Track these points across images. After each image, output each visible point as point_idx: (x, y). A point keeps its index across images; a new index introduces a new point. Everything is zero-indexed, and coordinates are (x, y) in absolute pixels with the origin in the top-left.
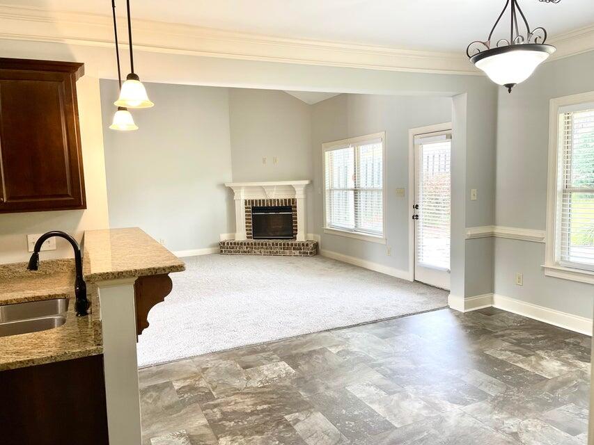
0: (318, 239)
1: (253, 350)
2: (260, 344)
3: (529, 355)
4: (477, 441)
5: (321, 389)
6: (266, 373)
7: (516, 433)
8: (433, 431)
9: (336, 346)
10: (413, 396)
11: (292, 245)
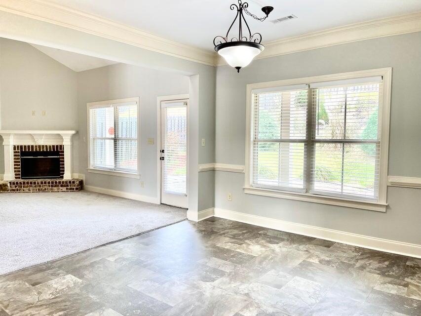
0: (83, 177)
1: (39, 269)
2: (45, 264)
3: (242, 244)
4: (226, 303)
5: (108, 290)
6: (55, 286)
7: (248, 293)
8: (197, 304)
9: (113, 255)
10: (178, 282)
11: (60, 182)
